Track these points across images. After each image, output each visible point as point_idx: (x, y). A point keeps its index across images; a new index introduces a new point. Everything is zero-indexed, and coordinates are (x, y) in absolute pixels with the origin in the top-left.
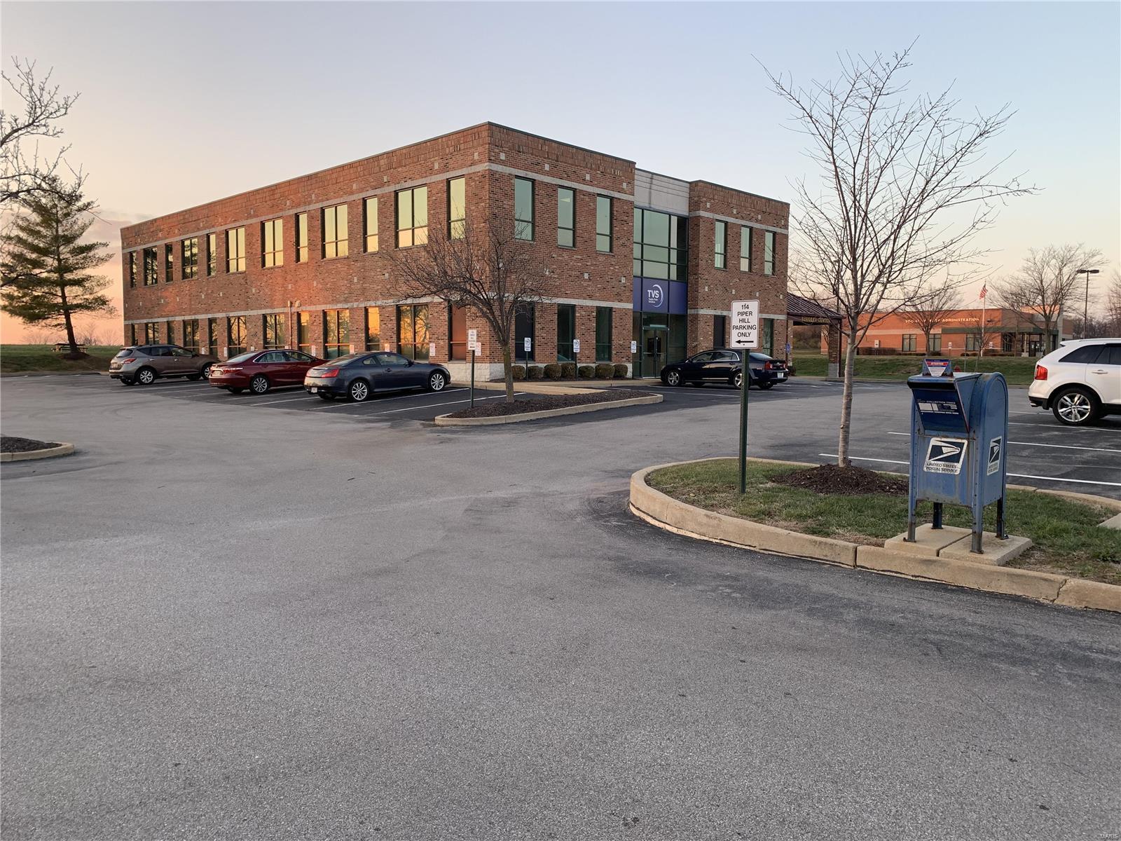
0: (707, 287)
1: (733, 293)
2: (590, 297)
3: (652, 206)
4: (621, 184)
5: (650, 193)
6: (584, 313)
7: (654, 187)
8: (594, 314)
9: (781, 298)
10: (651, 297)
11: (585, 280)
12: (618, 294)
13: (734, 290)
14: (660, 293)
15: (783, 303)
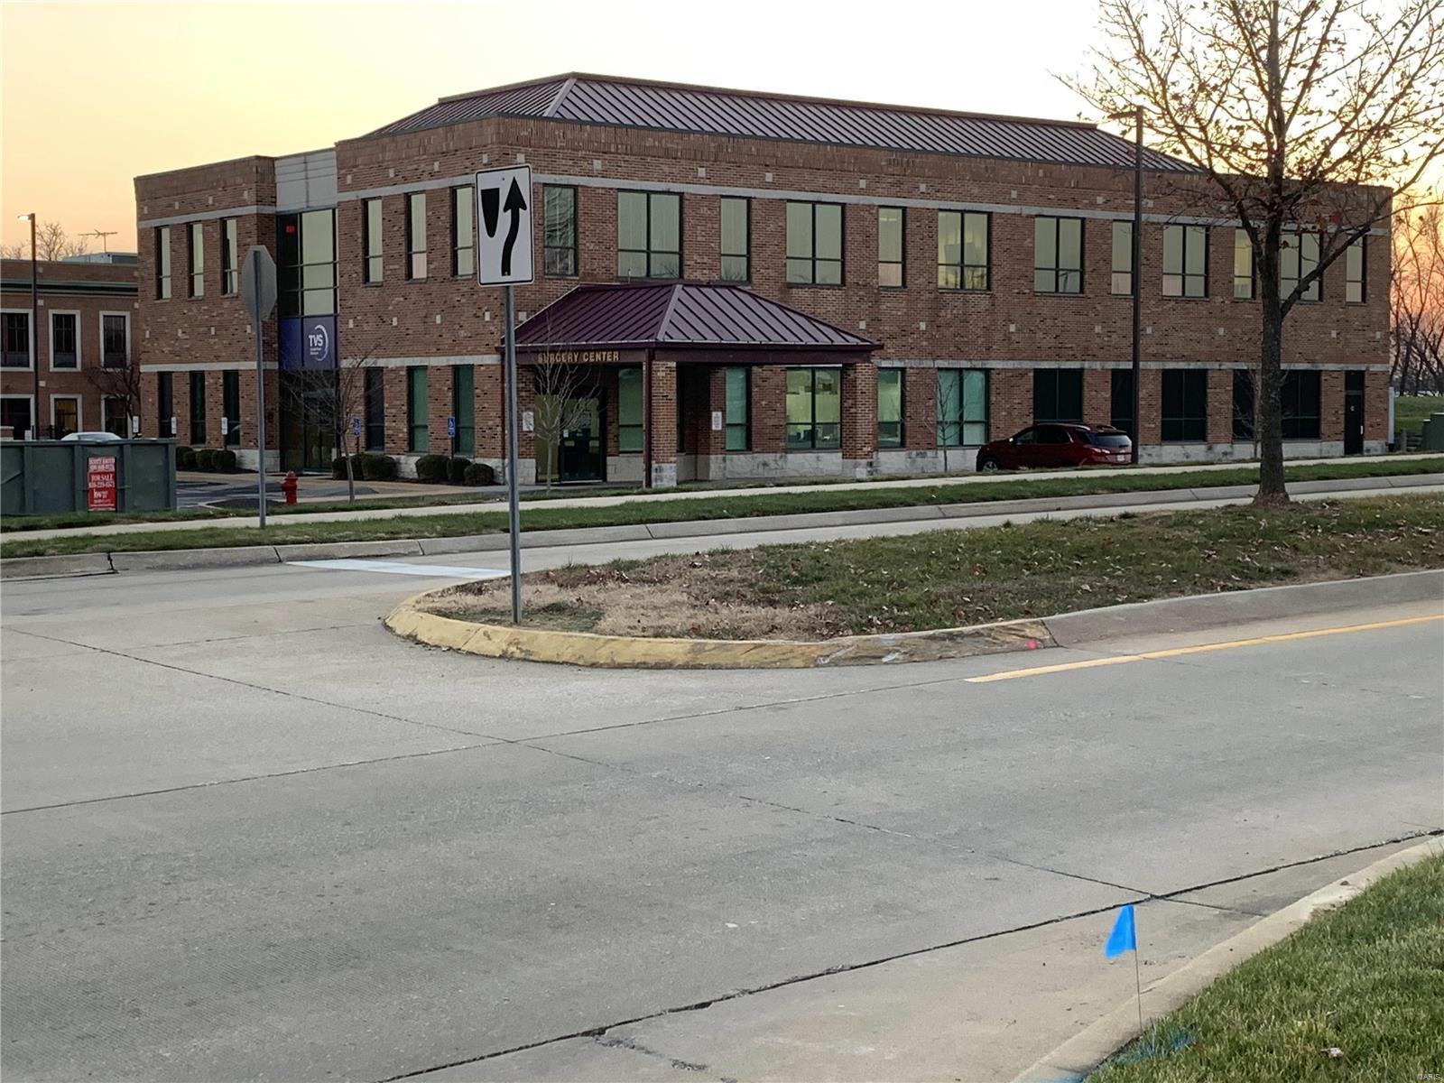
0: (351, 321)
1: (395, 323)
2: (217, 358)
3: (311, 204)
4: (242, 195)
5: (307, 183)
6: (211, 381)
7: (310, 174)
8: (221, 381)
9: (487, 318)
10: (314, 346)
11: (213, 337)
12: (244, 350)
13: (395, 319)
14: (324, 339)
15: (492, 328)
